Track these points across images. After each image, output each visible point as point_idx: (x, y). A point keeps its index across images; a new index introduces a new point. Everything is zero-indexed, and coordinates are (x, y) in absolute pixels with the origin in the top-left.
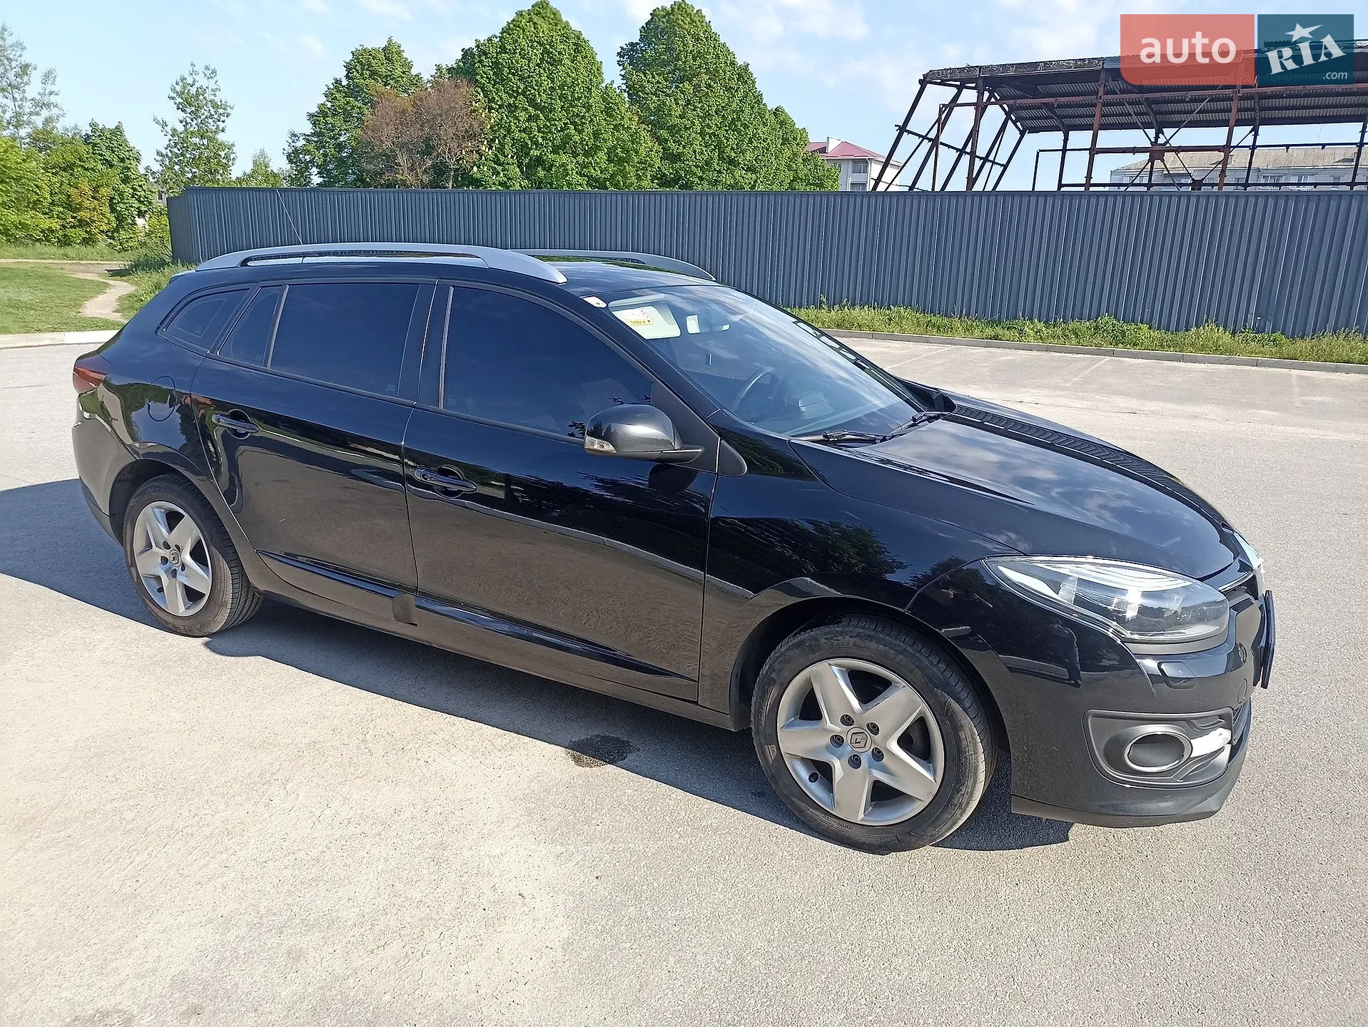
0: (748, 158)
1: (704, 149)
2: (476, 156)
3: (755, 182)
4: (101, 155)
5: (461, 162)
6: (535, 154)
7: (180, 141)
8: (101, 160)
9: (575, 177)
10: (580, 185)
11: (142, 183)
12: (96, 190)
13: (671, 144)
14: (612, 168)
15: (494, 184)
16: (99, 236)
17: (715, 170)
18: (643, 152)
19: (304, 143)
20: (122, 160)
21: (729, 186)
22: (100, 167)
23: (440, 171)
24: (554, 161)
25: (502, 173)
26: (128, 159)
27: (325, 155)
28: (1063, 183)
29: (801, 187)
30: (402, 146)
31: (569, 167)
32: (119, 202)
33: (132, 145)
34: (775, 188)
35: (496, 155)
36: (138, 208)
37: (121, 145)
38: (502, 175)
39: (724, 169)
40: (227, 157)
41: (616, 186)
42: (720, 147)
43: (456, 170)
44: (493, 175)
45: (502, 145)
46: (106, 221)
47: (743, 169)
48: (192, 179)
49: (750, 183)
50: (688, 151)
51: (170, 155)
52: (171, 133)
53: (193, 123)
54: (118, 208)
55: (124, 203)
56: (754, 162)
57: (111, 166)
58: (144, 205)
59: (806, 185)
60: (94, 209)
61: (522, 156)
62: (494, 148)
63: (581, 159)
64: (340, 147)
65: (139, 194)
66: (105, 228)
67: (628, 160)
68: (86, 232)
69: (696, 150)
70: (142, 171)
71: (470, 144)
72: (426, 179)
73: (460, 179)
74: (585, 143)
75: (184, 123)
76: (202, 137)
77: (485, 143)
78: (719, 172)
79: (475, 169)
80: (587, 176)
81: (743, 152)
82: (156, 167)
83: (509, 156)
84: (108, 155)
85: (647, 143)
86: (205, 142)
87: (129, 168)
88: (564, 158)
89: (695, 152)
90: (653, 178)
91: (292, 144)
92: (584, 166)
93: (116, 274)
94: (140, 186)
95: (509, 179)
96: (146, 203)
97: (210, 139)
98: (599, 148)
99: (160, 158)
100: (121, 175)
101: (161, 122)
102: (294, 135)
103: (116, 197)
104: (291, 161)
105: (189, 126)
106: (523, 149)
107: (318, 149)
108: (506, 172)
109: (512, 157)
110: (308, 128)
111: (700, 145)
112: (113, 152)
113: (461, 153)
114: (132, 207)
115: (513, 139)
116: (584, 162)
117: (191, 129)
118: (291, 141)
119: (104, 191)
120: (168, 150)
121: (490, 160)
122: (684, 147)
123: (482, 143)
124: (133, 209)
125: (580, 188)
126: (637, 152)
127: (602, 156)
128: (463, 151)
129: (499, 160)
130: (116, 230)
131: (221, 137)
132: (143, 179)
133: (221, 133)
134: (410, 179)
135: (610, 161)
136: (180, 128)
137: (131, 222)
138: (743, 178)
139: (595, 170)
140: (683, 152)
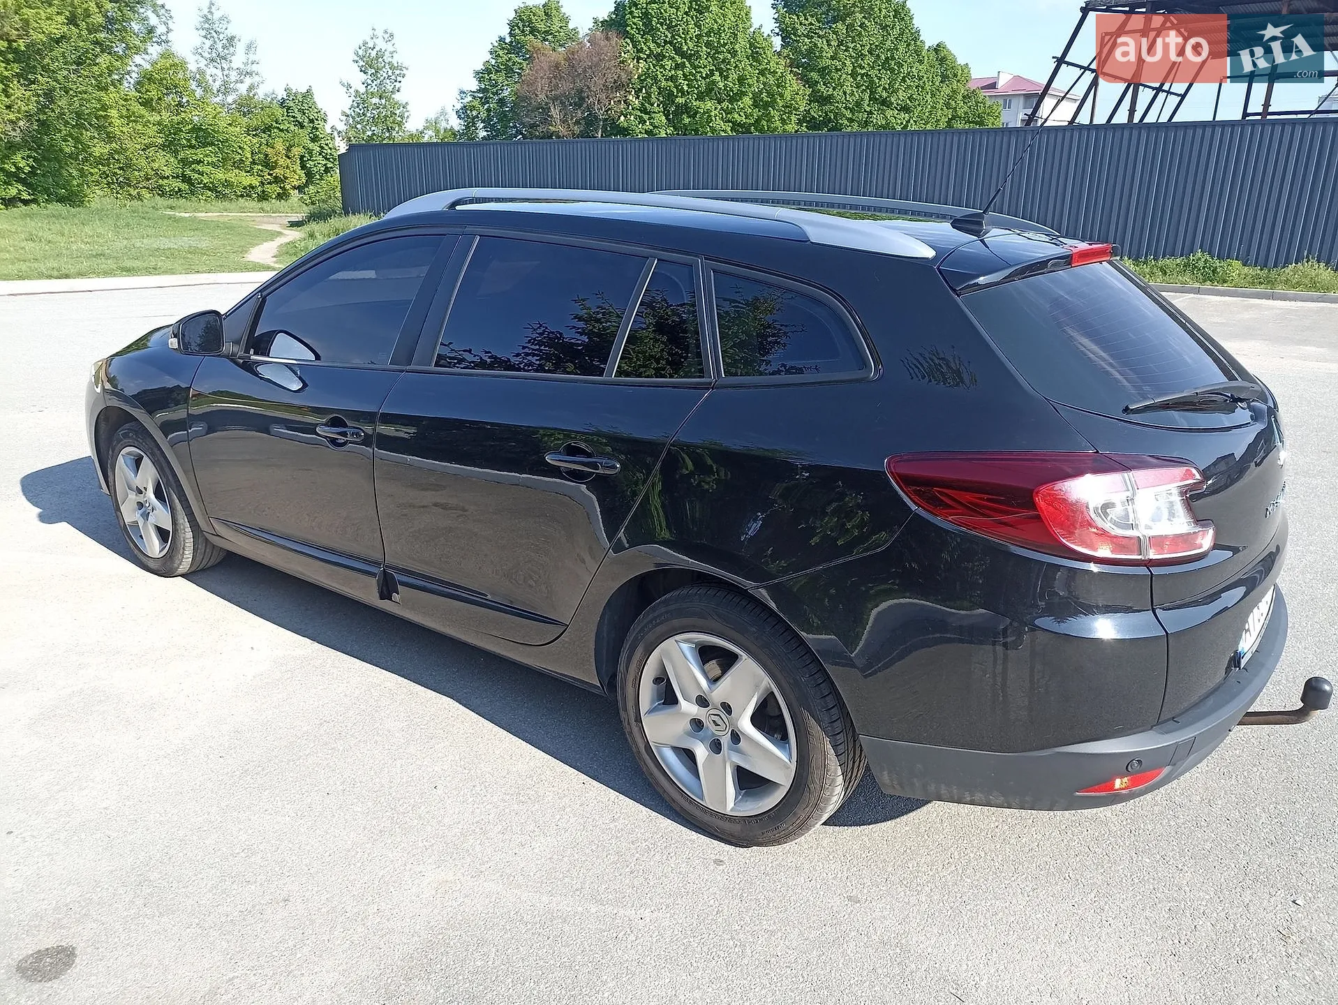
0: (901, 98)
1: (855, 90)
2: (623, 105)
3: (908, 122)
4: (294, 117)
5: (609, 112)
6: (680, 102)
7: (361, 102)
8: (293, 122)
9: (718, 123)
10: (723, 131)
11: (328, 142)
12: (289, 149)
13: (821, 87)
14: (757, 113)
15: (640, 132)
16: (291, 192)
17: (865, 111)
18: (787, 95)
19: (471, 99)
20: (311, 121)
21: (880, 126)
22: (292, 128)
23: (591, 121)
24: (698, 108)
25: (648, 121)
26: (317, 120)
27: (489, 110)
28: (1248, 112)
29: (959, 125)
30: (555, 99)
31: (713, 114)
32: (308, 160)
33: (319, 106)
34: (929, 127)
35: (642, 104)
36: (325, 165)
37: (311, 108)
38: (648, 124)
39: (875, 110)
40: (402, 116)
41: (761, 131)
42: (872, 88)
43: (606, 120)
44: (639, 124)
45: (649, 95)
46: (298, 176)
47: (896, 108)
48: (371, 137)
49: (902, 123)
50: (838, 94)
51: (353, 114)
52: (354, 94)
53: (373, 85)
54: (307, 165)
55: (313, 161)
56: (908, 102)
57: (302, 127)
58: (330, 161)
59: (965, 123)
60: (288, 167)
61: (669, 104)
62: (641, 98)
63: (725, 104)
64: (502, 102)
65: (326, 152)
66: (296, 183)
67: (772, 104)
68: (280, 187)
69: (846, 91)
70: (329, 131)
71: (618, 95)
72: (577, 129)
73: (609, 129)
74: (728, 89)
75: (366, 85)
76: (381, 98)
77: (633, 93)
78: (871, 113)
79: (622, 118)
80: (731, 122)
81: (896, 91)
82: (341, 127)
83: (655, 105)
84: (299, 116)
85: (793, 85)
86: (383, 101)
87: (317, 128)
88: (709, 104)
89: (845, 93)
90: (800, 122)
91: (461, 101)
92: (728, 112)
93: (294, 225)
94: (327, 145)
95: (655, 127)
96: (331, 160)
97: (388, 99)
98: (744, 94)
99: (344, 118)
100: (311, 135)
101: (346, 84)
102: (462, 92)
103: (306, 155)
104: (459, 117)
105: (369, 87)
106: (670, 97)
107: (483, 104)
108: (652, 121)
109: (658, 106)
110: (473, 85)
111: (852, 86)
112: (304, 114)
113: (610, 104)
114: (319, 164)
115: (659, 88)
116: (728, 107)
117: (372, 90)
118: (460, 98)
119: (297, 151)
120: (352, 110)
121: (637, 109)
122: (834, 89)
123: (630, 93)
124: (320, 166)
125: (723, 134)
126: (782, 96)
127: (747, 101)
128: (612, 102)
129: (646, 109)
130: (306, 185)
131: (397, 97)
132: (329, 138)
133: (397, 93)
134: (562, 130)
135: (755, 105)
136: (362, 89)
137: (319, 177)
138: (895, 118)
139: (740, 115)
140: (832, 94)
